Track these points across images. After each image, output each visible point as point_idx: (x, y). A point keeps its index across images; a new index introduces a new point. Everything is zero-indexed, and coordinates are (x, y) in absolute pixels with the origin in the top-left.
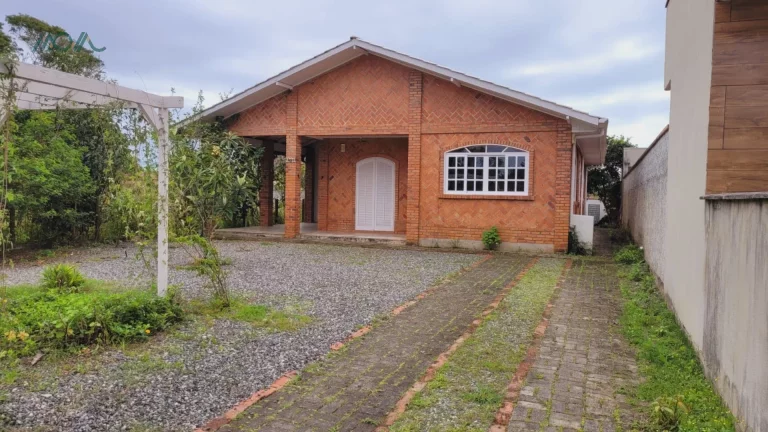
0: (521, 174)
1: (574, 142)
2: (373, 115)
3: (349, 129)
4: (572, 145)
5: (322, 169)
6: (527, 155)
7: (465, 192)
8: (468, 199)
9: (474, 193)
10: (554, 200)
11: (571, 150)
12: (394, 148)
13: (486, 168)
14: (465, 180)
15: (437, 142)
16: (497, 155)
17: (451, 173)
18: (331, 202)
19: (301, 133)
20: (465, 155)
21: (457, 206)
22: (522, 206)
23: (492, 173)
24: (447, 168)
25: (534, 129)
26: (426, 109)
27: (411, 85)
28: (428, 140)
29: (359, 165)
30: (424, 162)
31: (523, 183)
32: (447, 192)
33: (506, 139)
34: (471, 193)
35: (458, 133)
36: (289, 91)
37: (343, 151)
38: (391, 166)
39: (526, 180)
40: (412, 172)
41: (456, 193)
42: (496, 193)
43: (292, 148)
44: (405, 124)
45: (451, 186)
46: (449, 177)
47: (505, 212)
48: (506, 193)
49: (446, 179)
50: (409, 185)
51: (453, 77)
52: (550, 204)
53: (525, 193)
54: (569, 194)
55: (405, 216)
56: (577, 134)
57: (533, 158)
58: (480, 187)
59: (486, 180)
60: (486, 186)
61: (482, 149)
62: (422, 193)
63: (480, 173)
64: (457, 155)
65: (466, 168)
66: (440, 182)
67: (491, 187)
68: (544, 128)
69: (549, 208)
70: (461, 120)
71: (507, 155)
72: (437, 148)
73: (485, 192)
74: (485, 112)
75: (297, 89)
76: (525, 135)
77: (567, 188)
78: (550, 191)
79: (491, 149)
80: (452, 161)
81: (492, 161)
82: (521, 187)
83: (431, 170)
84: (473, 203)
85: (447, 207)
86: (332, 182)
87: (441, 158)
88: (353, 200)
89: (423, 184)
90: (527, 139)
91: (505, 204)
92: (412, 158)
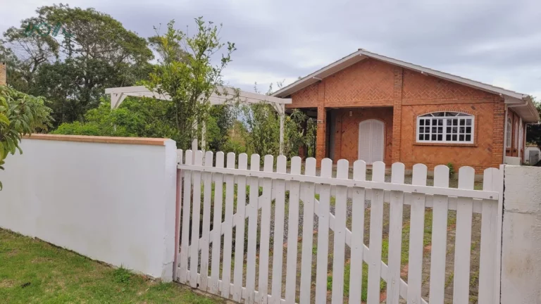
0: (469, 130)
1: (506, 109)
2: (371, 94)
3: (356, 103)
4: (505, 111)
5: (337, 127)
6: (473, 118)
7: (430, 141)
8: (433, 145)
9: (437, 142)
10: (491, 147)
11: (504, 115)
12: (384, 114)
13: (445, 126)
14: (431, 134)
15: (412, 110)
16: (452, 118)
17: (421, 129)
18: (343, 147)
19: (327, 106)
20: (431, 119)
21: (424, 149)
22: (469, 150)
23: (449, 129)
24: (418, 126)
25: (478, 101)
26: (405, 90)
27: (396, 76)
28: (406, 109)
29: (361, 124)
30: (404, 122)
31: (470, 136)
32: (418, 141)
33: (458, 108)
34: (434, 142)
35: (426, 105)
36: (320, 81)
37: (351, 115)
38: (381, 124)
39: (472, 134)
40: (396, 128)
41: (424, 141)
42: (452, 142)
43: (321, 115)
44: (391, 99)
45: (421, 138)
46: (420, 132)
47: (457, 154)
48: (458, 142)
49: (418, 133)
50: (393, 137)
51: (423, 71)
52: (489, 149)
53: (472, 142)
54: (503, 143)
55: (391, 156)
56: (509, 104)
57: (477, 120)
58: (440, 138)
59: (444, 134)
60: (444, 137)
61: (442, 114)
62: (403, 142)
63: (441, 129)
64: (425, 118)
65: (431, 126)
66: (414, 135)
67: (448, 138)
68: (485, 100)
69: (488, 151)
70: (428, 96)
71: (459, 118)
72: (412, 114)
73: (444, 141)
74: (444, 91)
75: (325, 79)
76: (471, 105)
77: (501, 139)
78: (489, 141)
79: (448, 114)
80: (422, 122)
81: (449, 122)
82: (468, 138)
83: (408, 128)
84: (436, 148)
85: (418, 150)
86: (343, 135)
87: (415, 120)
88: (357, 146)
89: (403, 137)
90: (473, 108)
91: (457, 149)
92: (396, 120)
